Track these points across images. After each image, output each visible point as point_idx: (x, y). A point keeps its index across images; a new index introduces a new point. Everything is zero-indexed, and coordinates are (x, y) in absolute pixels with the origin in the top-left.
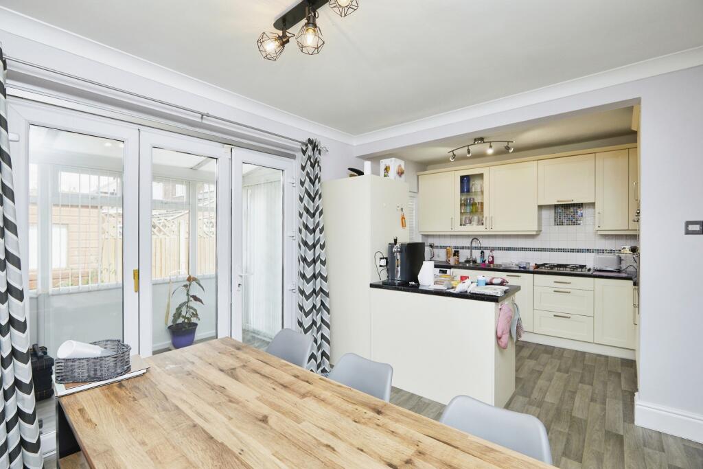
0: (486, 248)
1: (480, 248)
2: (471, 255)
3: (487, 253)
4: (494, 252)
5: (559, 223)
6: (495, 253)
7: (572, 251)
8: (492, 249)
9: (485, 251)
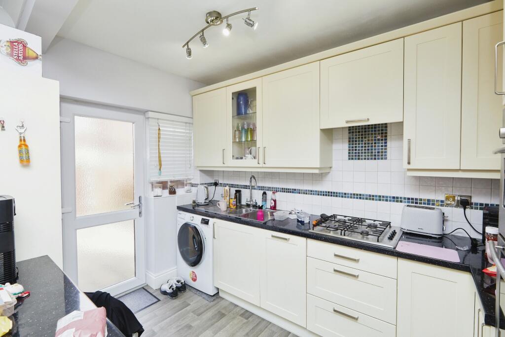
0: (269, 189)
1: (261, 188)
2: (251, 197)
3: (269, 194)
4: (278, 194)
5: (354, 155)
6: (279, 196)
7: (371, 197)
8: (275, 191)
9: (267, 192)
